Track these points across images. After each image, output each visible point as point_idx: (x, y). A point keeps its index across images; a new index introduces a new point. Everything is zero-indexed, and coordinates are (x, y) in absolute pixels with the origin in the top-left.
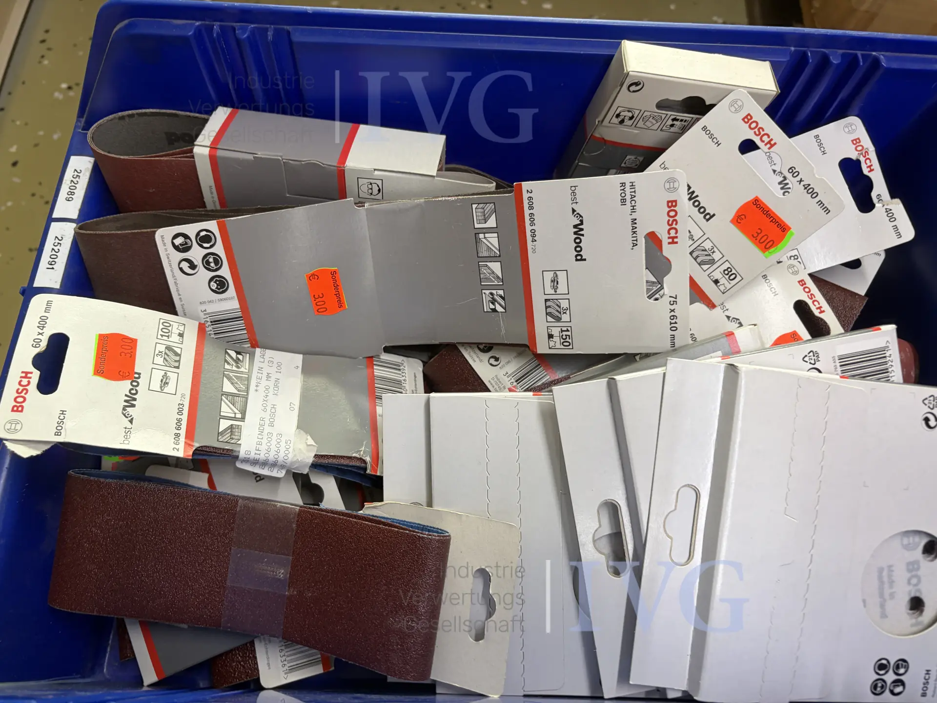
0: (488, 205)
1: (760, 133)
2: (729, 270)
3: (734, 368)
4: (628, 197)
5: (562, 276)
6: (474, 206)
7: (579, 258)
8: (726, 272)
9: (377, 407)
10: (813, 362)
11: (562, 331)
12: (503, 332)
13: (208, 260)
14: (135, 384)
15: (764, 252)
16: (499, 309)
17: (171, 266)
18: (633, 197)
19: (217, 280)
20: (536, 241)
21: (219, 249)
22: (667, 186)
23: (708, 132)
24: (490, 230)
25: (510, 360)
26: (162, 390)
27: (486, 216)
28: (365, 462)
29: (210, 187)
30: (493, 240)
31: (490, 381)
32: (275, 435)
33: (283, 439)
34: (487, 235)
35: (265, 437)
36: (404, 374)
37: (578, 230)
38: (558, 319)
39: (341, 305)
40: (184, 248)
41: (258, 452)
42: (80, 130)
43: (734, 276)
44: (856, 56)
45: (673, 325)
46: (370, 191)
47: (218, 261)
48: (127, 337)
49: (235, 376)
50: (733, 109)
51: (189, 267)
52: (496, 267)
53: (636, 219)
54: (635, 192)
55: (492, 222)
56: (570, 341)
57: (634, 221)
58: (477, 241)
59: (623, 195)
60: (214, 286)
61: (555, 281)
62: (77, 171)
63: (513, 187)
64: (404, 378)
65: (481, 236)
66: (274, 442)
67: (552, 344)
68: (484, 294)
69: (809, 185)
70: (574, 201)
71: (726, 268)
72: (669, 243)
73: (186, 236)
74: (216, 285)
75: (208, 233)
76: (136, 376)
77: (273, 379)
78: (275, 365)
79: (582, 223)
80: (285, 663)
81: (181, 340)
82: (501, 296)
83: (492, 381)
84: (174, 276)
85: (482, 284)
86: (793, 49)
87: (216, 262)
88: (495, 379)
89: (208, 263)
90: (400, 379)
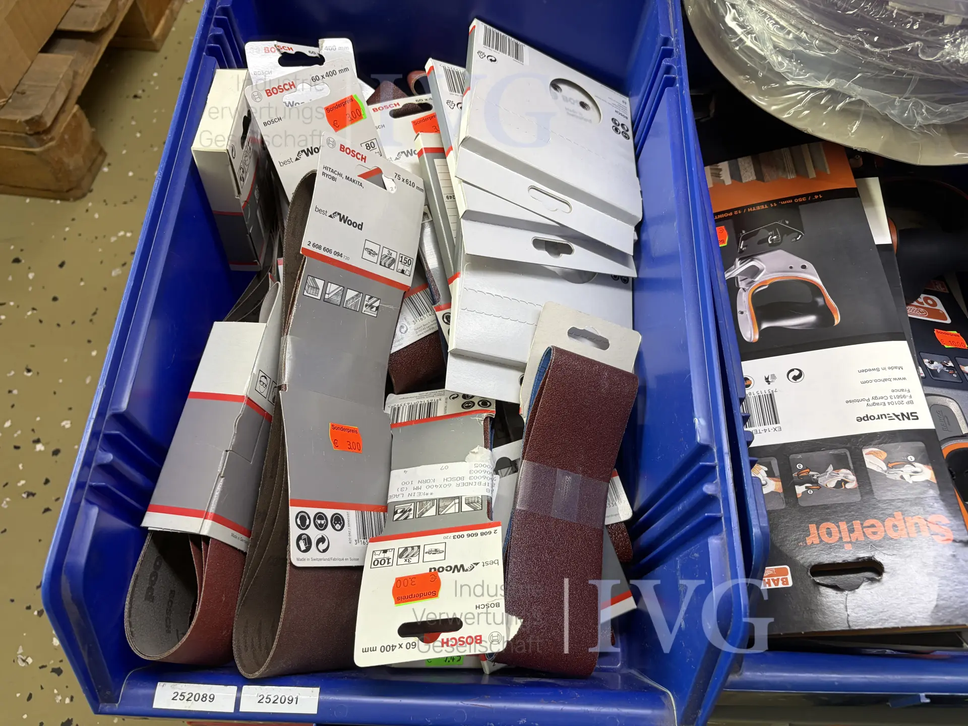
0: (308, 281)
1: (282, 89)
2: (367, 145)
3: (466, 139)
4: (333, 175)
5: (369, 245)
6: (305, 293)
7: (360, 227)
8: (368, 148)
9: (438, 416)
10: (453, 105)
11: (401, 261)
12: (392, 307)
13: (319, 524)
14: (441, 570)
15: (362, 118)
16: (377, 304)
17: (321, 560)
18: (332, 171)
19: (334, 523)
20: (342, 254)
21: (312, 512)
22: (331, 146)
23: (269, 123)
24: (325, 287)
25: (404, 317)
26: (443, 551)
27: (315, 286)
28: (486, 418)
29: (233, 535)
30: (332, 288)
31: (418, 335)
32: (471, 475)
33: (474, 469)
34: (328, 292)
35: (474, 481)
36: (403, 405)
37: (343, 219)
38: (394, 261)
39: (354, 431)
40: (308, 541)
41: (487, 484)
42: (117, 705)
43: (372, 144)
44: (216, 19)
45: (411, 184)
46: (264, 385)
47: (320, 516)
48: (395, 584)
49: (419, 510)
50: (258, 100)
51: (323, 544)
52: (351, 294)
53: (346, 176)
54: (330, 168)
55: (320, 283)
56: (408, 258)
57: (347, 178)
58: (328, 301)
59: (330, 177)
60: (338, 527)
61: (371, 252)
62: (175, 697)
63: (303, 255)
64: (406, 404)
65: (327, 296)
66: (478, 475)
67: (407, 273)
68: (365, 313)
69: (327, 73)
70: (325, 213)
71: (366, 147)
72: (365, 162)
73: (299, 538)
74: (338, 525)
75: (299, 517)
76: (433, 570)
77: (420, 485)
78: (405, 486)
79: (339, 214)
80: (614, 503)
81: (391, 550)
82: (370, 299)
83: (419, 333)
84: (328, 560)
85: (358, 310)
86: (204, 53)
87: (321, 518)
88: (418, 331)
89: (321, 525)
90: (407, 407)
